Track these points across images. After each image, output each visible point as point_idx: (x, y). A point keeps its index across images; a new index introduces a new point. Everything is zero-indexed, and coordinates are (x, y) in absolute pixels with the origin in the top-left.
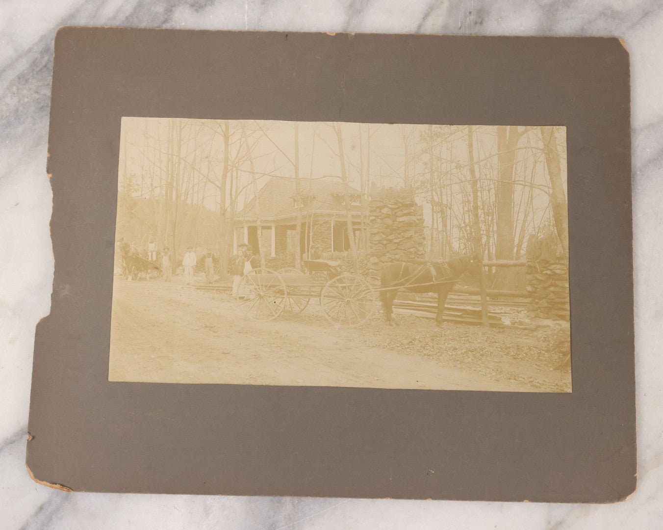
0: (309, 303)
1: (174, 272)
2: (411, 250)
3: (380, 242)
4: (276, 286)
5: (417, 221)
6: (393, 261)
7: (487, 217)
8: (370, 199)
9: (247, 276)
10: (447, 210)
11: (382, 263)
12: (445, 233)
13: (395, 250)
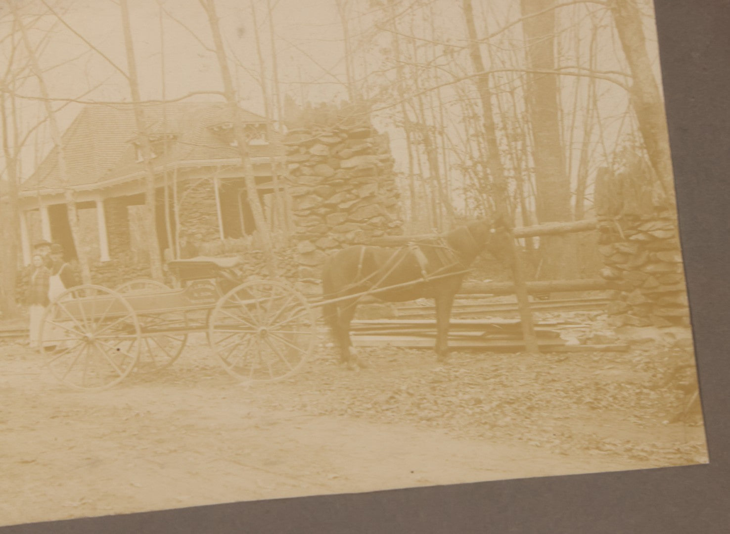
0: (187, 344)
2: (375, 220)
3: (313, 211)
4: (117, 318)
5: (380, 164)
6: (343, 245)
7: (513, 143)
8: (285, 130)
9: (56, 304)
10: (435, 138)
11: (320, 251)
12: (435, 182)
13: (342, 223)
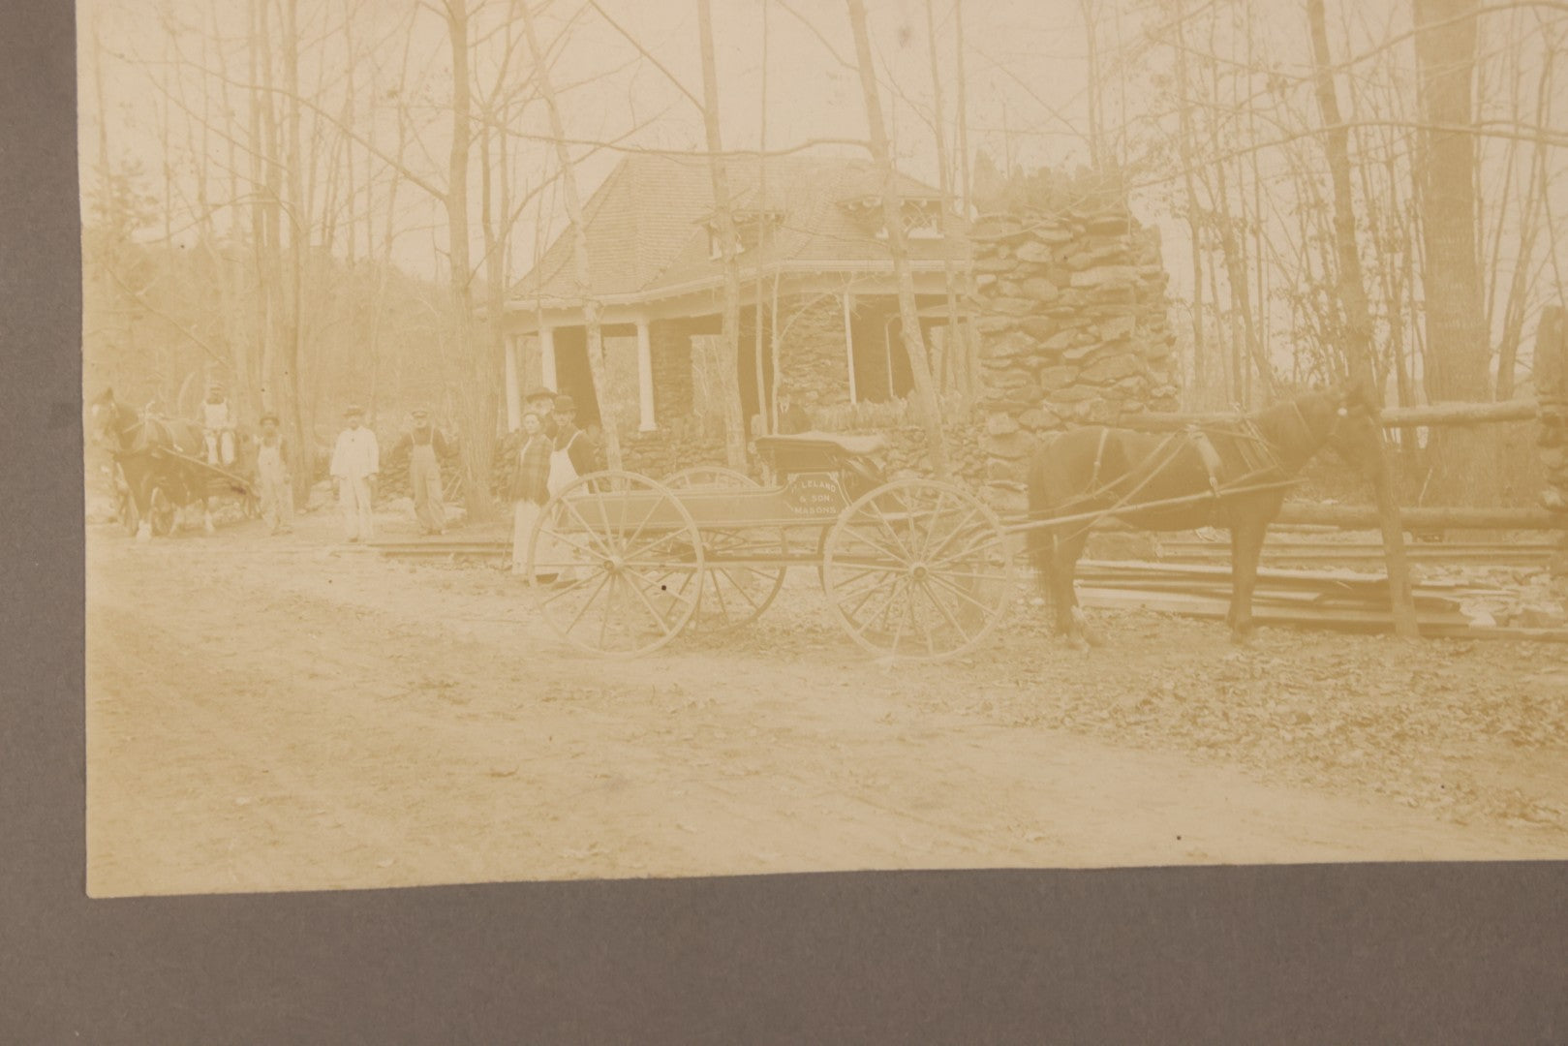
0: (784, 585)
1: (301, 499)
2: (1128, 383)
3: (1016, 360)
4: (665, 532)
5: (1142, 283)
6: (1068, 424)
7: (1387, 256)
8: (974, 214)
9: (560, 502)
10: (1244, 239)
11: (1027, 433)
12: (1241, 320)
13: (1070, 385)
